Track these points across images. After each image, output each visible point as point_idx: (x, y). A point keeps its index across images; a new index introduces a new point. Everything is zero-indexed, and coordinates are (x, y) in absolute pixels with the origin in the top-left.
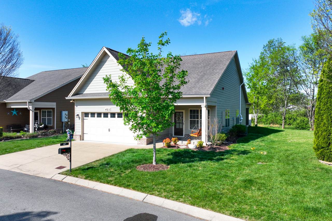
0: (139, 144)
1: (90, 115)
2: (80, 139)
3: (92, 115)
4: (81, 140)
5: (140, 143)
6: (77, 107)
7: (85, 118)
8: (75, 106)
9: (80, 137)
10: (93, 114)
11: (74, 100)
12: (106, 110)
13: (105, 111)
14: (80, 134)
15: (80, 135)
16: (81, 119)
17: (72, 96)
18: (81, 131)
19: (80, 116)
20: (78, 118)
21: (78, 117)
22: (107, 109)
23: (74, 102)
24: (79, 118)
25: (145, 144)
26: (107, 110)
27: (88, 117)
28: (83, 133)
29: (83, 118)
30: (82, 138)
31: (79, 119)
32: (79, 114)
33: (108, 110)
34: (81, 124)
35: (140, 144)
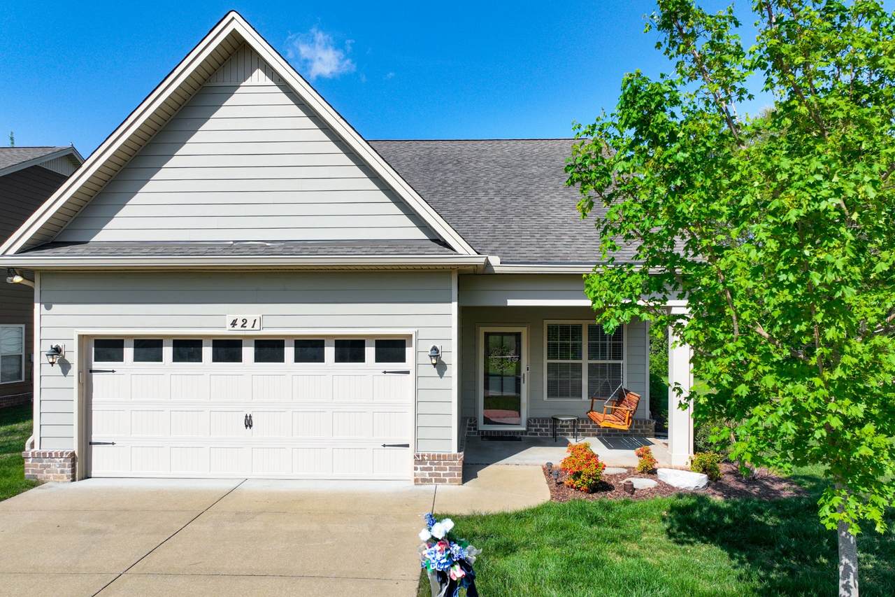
0: (424, 480)
1: (129, 352)
2: (73, 471)
3: (143, 351)
4: (74, 480)
5: (428, 477)
6: (49, 308)
7: (96, 365)
8: (37, 306)
9: (68, 463)
10: (148, 348)
11: (27, 273)
12: (234, 324)
13: (226, 331)
14: (74, 446)
15: (73, 454)
16: (74, 370)
17: (23, 251)
18: (74, 431)
19: (73, 357)
20: (57, 369)
21: (56, 360)
22: (239, 323)
23: (27, 283)
24: (65, 366)
25: (455, 481)
26: (238, 327)
27: (121, 359)
28: (87, 442)
29: (89, 364)
30: (80, 466)
31: (65, 372)
32: (60, 344)
33: (249, 325)
34: (75, 394)
35: (431, 480)
